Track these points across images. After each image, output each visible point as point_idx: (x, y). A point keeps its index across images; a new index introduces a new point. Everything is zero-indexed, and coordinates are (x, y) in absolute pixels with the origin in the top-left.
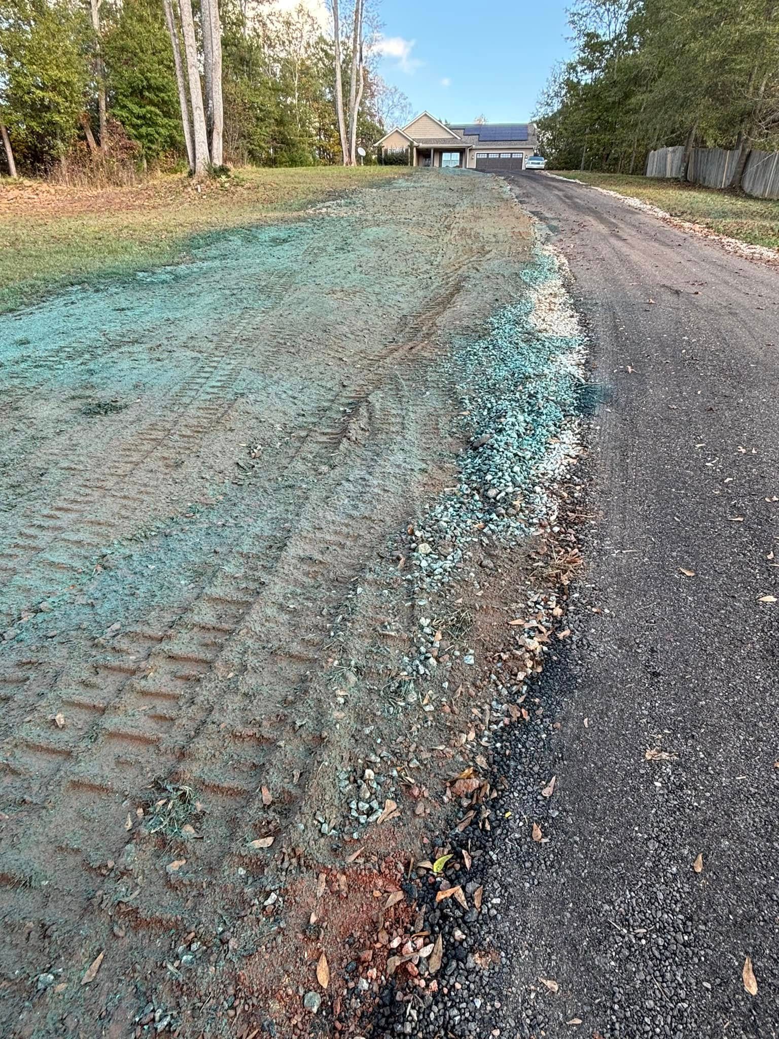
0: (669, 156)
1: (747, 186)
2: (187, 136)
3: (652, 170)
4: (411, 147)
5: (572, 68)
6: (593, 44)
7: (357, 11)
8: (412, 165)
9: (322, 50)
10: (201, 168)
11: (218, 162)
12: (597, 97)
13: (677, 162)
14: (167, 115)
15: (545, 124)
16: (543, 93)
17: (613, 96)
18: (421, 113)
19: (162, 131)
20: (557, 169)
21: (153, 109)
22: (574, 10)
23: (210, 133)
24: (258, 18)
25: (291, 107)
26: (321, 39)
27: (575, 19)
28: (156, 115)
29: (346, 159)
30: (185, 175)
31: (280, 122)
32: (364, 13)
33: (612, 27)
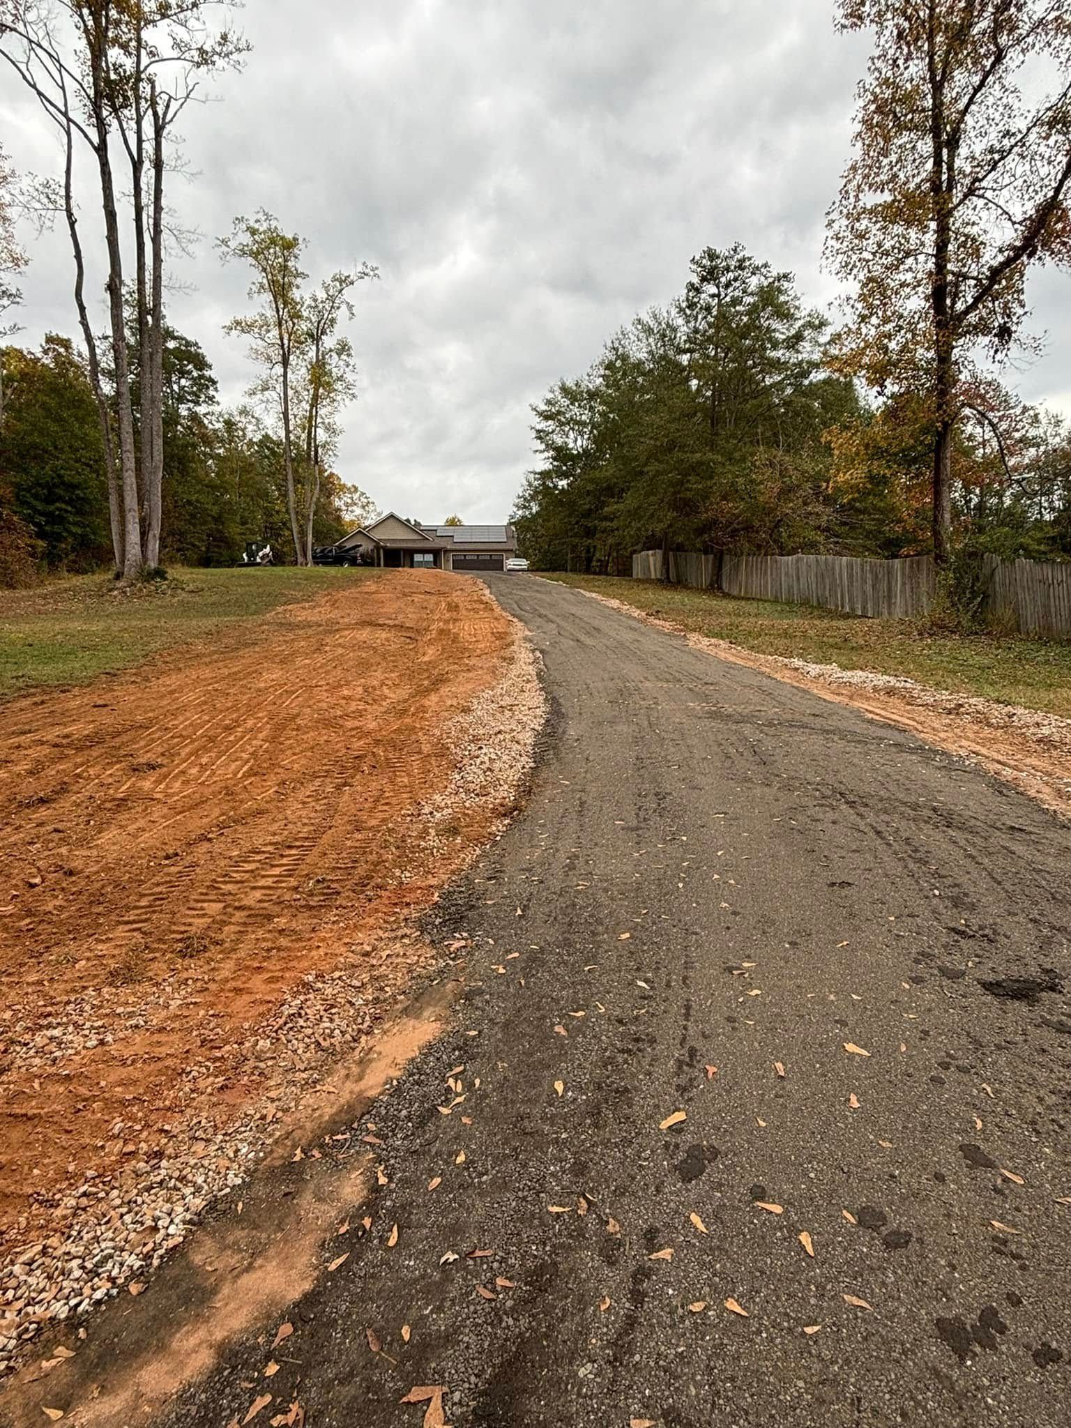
0: (651, 559)
1: (725, 586)
2: (115, 537)
3: (637, 571)
4: (378, 547)
5: (545, 475)
6: (561, 454)
7: (311, 417)
8: (379, 565)
9: (268, 448)
10: (130, 571)
11: (153, 564)
12: (572, 504)
13: (659, 565)
14: (80, 512)
15: (521, 525)
16: (519, 497)
17: (585, 504)
18: (385, 514)
19: (74, 529)
20: (543, 570)
21: (63, 506)
22: (539, 427)
23: (144, 534)
24: (194, 417)
25: (229, 502)
26: (266, 436)
27: (541, 435)
28: (67, 511)
29: (300, 559)
30: (110, 576)
31: (218, 519)
32: (319, 420)
33: (579, 443)
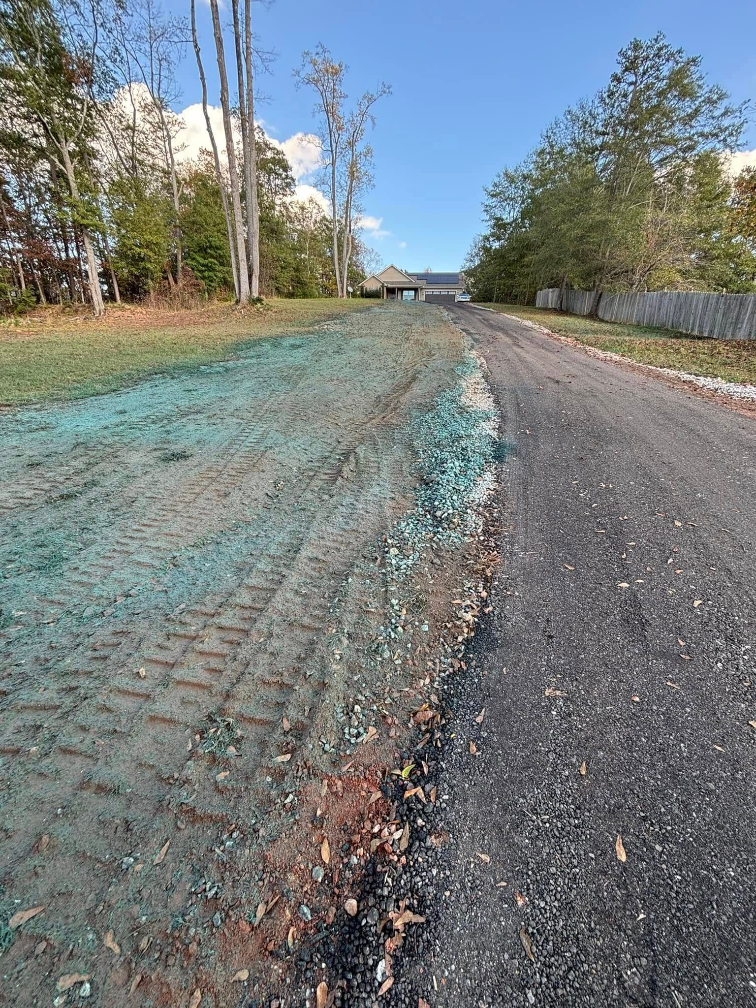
0: (550, 294)
1: (600, 314)
2: (235, 278)
3: (539, 303)
4: (383, 286)
5: (486, 238)
6: (499, 224)
7: (348, 200)
8: (383, 298)
9: (325, 225)
10: (244, 299)
11: (255, 295)
12: (503, 257)
13: (555, 298)
14: (222, 264)
15: (470, 273)
16: (468, 254)
17: (513, 256)
18: (389, 265)
19: (219, 274)
20: (478, 302)
21: (213, 260)
22: (487, 203)
23: (250, 277)
24: (284, 205)
25: (304, 260)
26: (324, 218)
27: (488, 209)
28: (215, 264)
29: (340, 294)
30: (233, 302)
31: (297, 270)
32: (352, 203)
33: (512, 214)
